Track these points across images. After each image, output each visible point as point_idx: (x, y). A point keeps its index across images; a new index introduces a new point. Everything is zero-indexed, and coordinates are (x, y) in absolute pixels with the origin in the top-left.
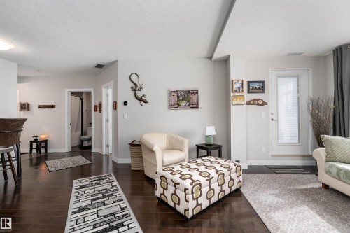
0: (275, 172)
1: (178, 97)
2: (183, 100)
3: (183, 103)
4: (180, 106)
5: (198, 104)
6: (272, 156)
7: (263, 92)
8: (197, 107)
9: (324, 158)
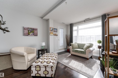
0: (61, 54)
1: (29, 31)
2: (31, 32)
3: (31, 34)
4: (29, 35)
5: (37, 34)
6: (59, 50)
7: (57, 32)
8: (37, 35)
9: (72, 48)
